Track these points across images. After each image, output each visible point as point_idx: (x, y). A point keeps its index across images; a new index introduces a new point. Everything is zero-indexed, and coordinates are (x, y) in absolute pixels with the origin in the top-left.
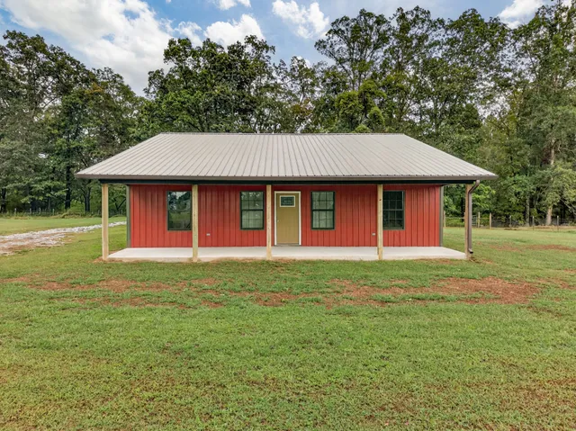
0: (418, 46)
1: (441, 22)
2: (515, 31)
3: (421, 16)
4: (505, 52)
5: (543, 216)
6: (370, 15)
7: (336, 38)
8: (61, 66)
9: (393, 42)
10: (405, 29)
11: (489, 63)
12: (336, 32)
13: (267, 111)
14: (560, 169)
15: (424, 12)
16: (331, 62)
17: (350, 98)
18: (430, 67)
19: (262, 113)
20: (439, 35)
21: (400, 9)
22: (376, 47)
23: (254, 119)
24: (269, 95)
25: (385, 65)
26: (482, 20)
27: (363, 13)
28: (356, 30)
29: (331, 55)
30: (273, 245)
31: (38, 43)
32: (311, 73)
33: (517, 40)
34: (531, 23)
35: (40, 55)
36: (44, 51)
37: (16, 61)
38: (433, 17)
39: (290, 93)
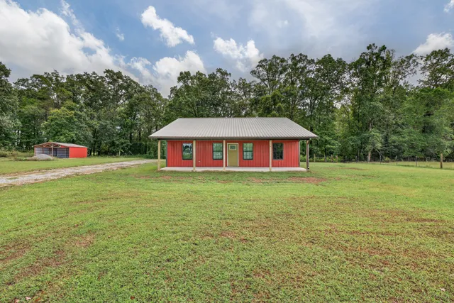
0: (301, 72)
1: (313, 60)
2: (349, 65)
3: (303, 58)
4: (345, 75)
5: (365, 156)
6: (278, 58)
7: (261, 69)
8: (129, 85)
9: (289, 70)
10: (295, 64)
11: (336, 81)
12: (261, 66)
13: (227, 105)
14: (373, 133)
15: (304, 56)
16: (258, 81)
17: (267, 99)
18: (307, 82)
19: (224, 106)
20: (313, 67)
21: (292, 55)
22: (281, 73)
23: (220, 109)
24: (228, 97)
25: (286, 81)
26: (333, 60)
27: (274, 57)
28: (271, 65)
29: (259, 77)
30: (226, 166)
31: (119, 75)
32: (249, 86)
33: (351, 69)
34: (358, 61)
35: (120, 80)
36: (122, 79)
37: (109, 83)
38: (309, 58)
39: (238, 95)
